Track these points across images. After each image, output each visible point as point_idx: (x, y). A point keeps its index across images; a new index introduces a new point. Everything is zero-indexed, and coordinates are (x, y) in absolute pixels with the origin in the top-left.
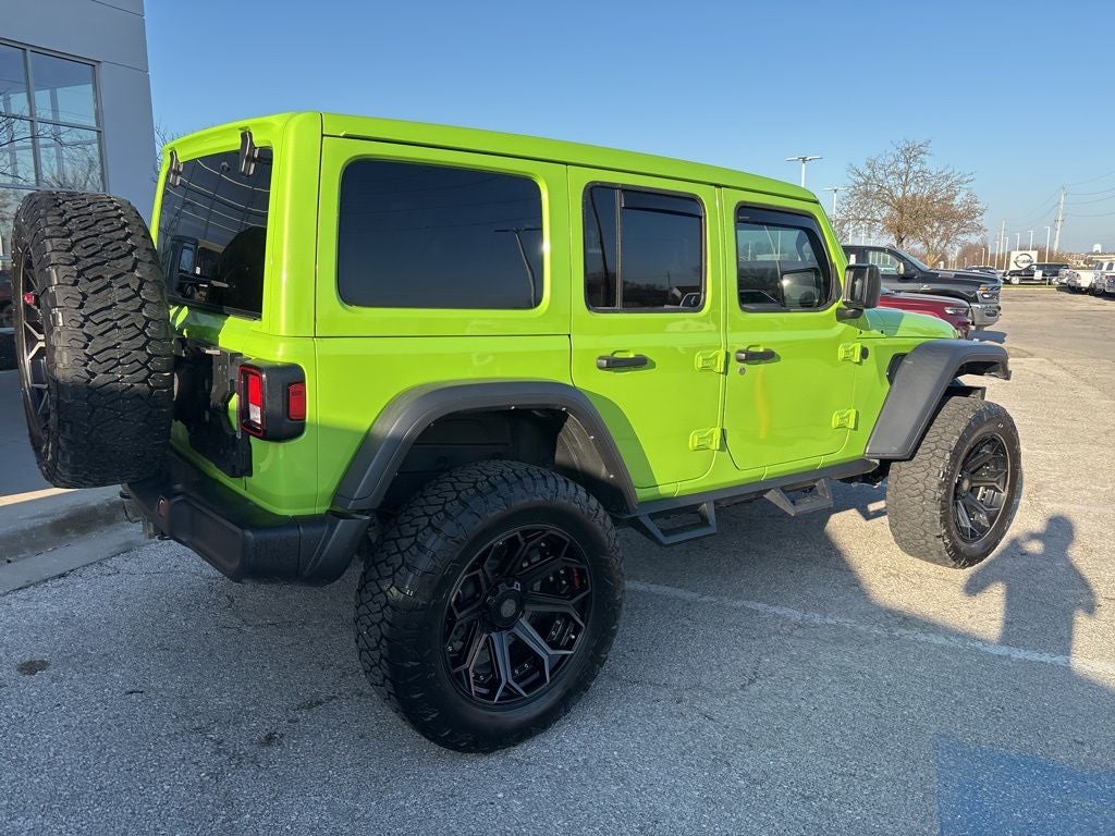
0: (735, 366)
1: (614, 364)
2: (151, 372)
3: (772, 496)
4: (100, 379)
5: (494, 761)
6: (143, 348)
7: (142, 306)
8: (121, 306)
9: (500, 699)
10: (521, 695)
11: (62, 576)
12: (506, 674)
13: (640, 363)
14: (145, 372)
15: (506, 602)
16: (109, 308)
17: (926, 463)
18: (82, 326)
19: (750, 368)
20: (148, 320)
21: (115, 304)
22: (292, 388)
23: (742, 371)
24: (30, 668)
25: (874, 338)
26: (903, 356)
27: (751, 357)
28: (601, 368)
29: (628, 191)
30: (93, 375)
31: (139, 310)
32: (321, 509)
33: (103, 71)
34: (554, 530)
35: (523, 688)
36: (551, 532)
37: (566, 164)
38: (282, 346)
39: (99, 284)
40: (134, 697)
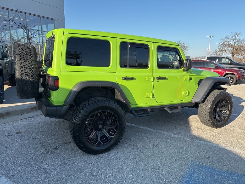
0: (156, 80)
1: (126, 79)
2: (33, 77)
3: (166, 109)
4: (24, 78)
5: (95, 156)
6: (32, 73)
7: (32, 65)
8: (28, 65)
9: (97, 144)
10: (102, 144)
11: (30, 118)
12: (99, 140)
13: (132, 79)
14: (32, 77)
15: (100, 125)
16: (26, 65)
17: (206, 104)
18: (21, 68)
19: (160, 81)
20: (33, 68)
21: (27, 64)
22: (56, 81)
23: (158, 82)
24: (18, 133)
25: (194, 76)
26: (202, 80)
27: (160, 78)
28: (123, 79)
29: (131, 43)
30: (22, 77)
31: (31, 66)
32: (62, 104)
33: (56, 21)
34: (109, 111)
35: (102, 143)
36: (109, 112)
37: (116, 38)
38: (55, 73)
39: (24, 61)
40: (34, 139)
